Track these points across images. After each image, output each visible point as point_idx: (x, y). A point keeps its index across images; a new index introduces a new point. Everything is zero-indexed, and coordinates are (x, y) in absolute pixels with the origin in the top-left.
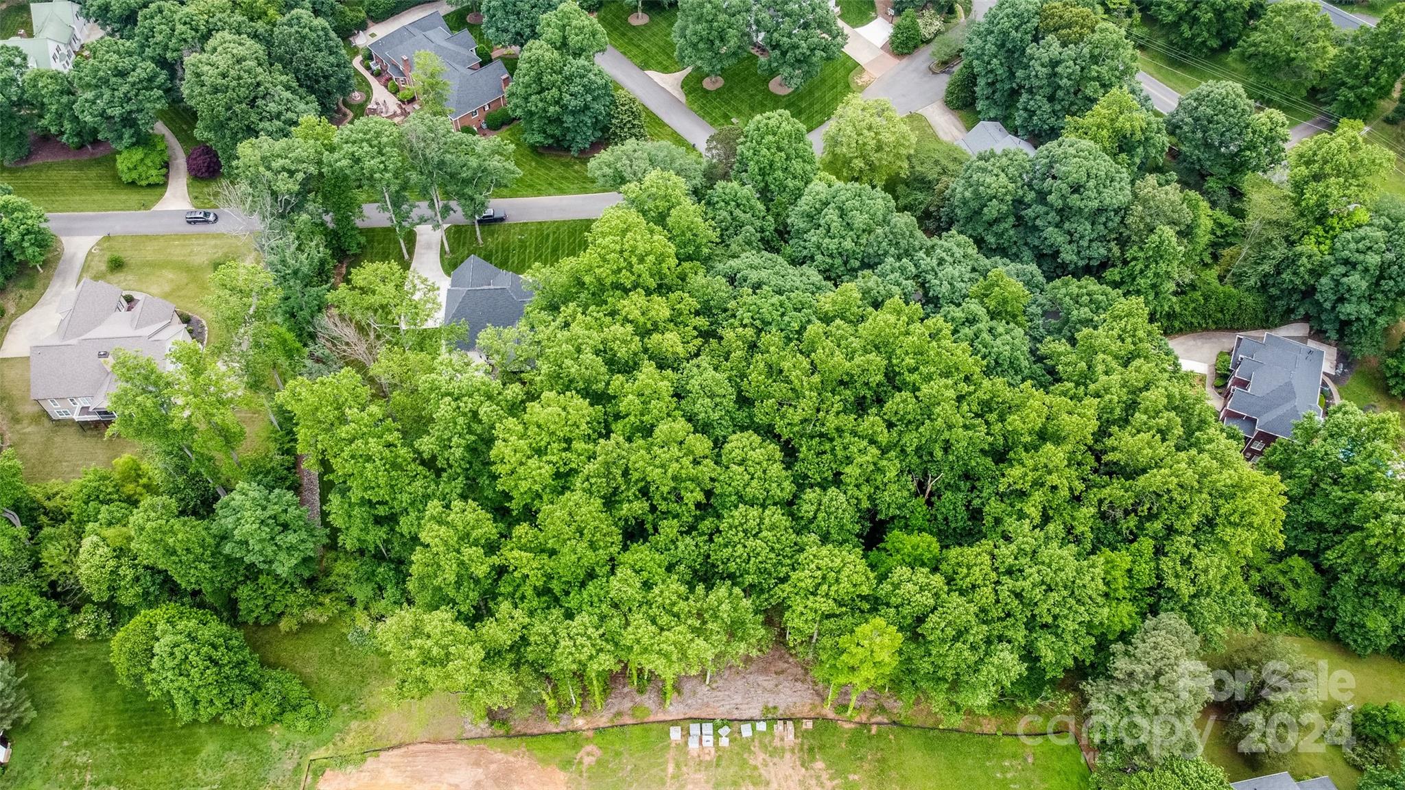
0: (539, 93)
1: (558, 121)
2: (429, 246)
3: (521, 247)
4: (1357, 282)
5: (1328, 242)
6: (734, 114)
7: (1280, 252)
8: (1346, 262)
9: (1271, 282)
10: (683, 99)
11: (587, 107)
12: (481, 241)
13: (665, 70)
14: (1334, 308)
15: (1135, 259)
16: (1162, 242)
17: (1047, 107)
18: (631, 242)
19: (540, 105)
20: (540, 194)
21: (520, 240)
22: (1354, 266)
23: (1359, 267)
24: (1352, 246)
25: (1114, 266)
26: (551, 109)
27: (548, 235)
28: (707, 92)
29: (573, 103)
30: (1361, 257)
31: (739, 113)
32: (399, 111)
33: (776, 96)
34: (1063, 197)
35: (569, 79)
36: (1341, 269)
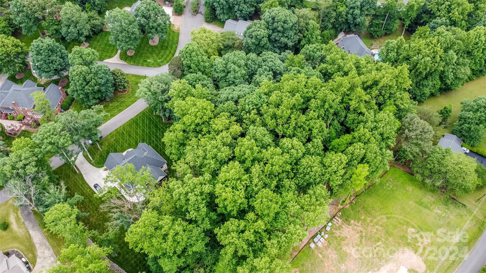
0: (87, 84)
1: (99, 91)
2: (82, 163)
3: (117, 142)
4: (357, 12)
5: (344, 5)
6: (147, 59)
7: (334, 14)
8: (351, 8)
9: (335, 23)
10: (125, 63)
11: (108, 80)
12: (101, 149)
13: (110, 57)
14: (353, 22)
15: (307, 35)
16: (314, 25)
17: (245, 7)
18: (201, 106)
19: (90, 88)
20: (106, 121)
21: (114, 140)
22: (354, 8)
23: (356, 7)
24: (352, 3)
25: (301, 40)
26: (96, 88)
27: (122, 132)
28: (132, 56)
29: (103, 81)
30: (355, 5)
31: (148, 58)
32: (21, 125)
33: (155, 46)
34: (282, 27)
35: (96, 74)
36: (352, 10)
